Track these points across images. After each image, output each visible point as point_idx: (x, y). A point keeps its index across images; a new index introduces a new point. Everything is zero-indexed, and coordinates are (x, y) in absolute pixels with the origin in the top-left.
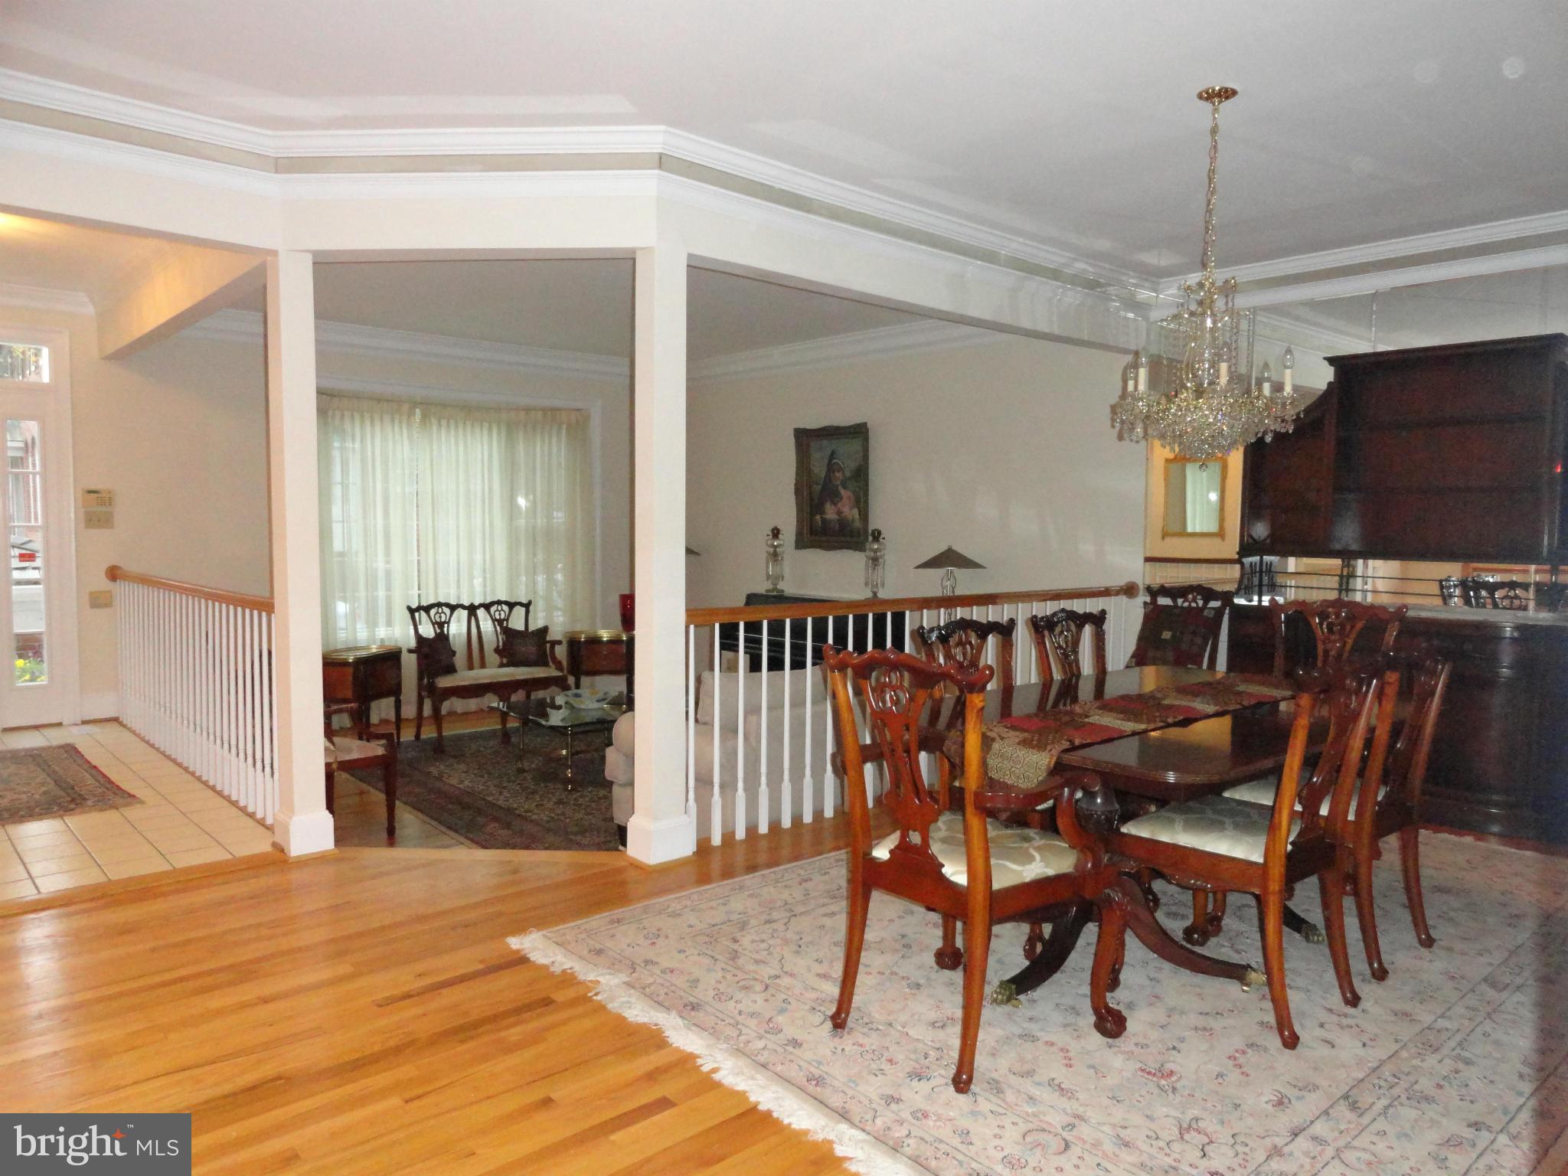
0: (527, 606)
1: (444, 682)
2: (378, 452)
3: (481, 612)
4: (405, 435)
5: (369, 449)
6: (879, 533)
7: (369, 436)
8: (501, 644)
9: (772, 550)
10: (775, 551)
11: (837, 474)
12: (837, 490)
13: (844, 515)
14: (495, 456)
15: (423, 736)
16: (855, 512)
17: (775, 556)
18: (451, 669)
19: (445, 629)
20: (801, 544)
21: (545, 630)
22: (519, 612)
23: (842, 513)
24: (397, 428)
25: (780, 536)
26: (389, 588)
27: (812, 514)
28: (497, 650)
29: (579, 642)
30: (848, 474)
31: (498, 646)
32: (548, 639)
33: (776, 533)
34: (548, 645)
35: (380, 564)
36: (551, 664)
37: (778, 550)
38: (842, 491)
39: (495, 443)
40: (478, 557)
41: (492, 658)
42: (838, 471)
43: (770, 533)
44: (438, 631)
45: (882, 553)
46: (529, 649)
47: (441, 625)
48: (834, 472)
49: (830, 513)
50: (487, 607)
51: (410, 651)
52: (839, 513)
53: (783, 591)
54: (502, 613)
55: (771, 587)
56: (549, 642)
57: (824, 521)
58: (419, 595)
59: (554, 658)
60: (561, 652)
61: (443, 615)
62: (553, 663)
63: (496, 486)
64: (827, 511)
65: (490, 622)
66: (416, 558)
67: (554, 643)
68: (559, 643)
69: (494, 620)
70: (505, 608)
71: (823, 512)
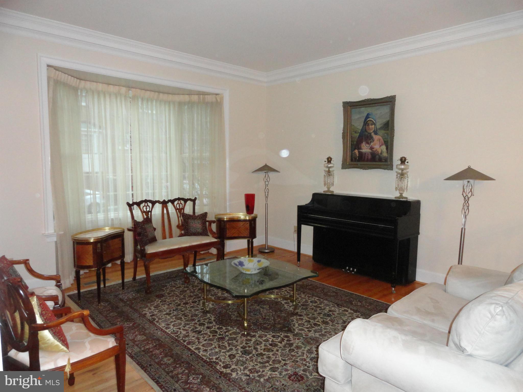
0: (194, 201)
1: (151, 249)
2: (108, 114)
3: (170, 205)
4: (123, 106)
5: (103, 113)
6: (405, 159)
7: (103, 105)
8: (180, 223)
9: (327, 169)
10: (329, 170)
11: (370, 126)
12: (371, 135)
13: (374, 150)
14: (172, 118)
15: (137, 277)
16: (384, 148)
17: (329, 173)
18: (153, 240)
19: (149, 215)
20: (345, 166)
21: (205, 215)
22: (189, 204)
23: (373, 148)
24: (118, 100)
25: (332, 162)
26: (115, 190)
27: (353, 150)
28: (178, 227)
29: (224, 221)
30: (378, 126)
31: (179, 224)
32: (207, 219)
33: (329, 160)
34: (207, 223)
35: (111, 176)
36: (209, 234)
37: (330, 169)
38: (374, 136)
39: (172, 112)
40: (164, 173)
41: (176, 231)
42: (372, 125)
43: (326, 160)
44: (145, 217)
45: (407, 170)
46: (196, 225)
47: (147, 213)
48: (368, 125)
49: (365, 149)
50: (173, 201)
51: (129, 230)
52: (372, 148)
53: (333, 192)
54: (181, 205)
55: (326, 189)
56: (208, 221)
57: (360, 153)
58: (133, 195)
59: (211, 231)
60: (214, 227)
61: (148, 207)
62: (211, 233)
63: (173, 136)
64: (362, 148)
65: (174, 211)
66: (131, 174)
67: (210, 222)
68: (214, 222)
69: (176, 209)
70: (182, 202)
71: (359, 148)
